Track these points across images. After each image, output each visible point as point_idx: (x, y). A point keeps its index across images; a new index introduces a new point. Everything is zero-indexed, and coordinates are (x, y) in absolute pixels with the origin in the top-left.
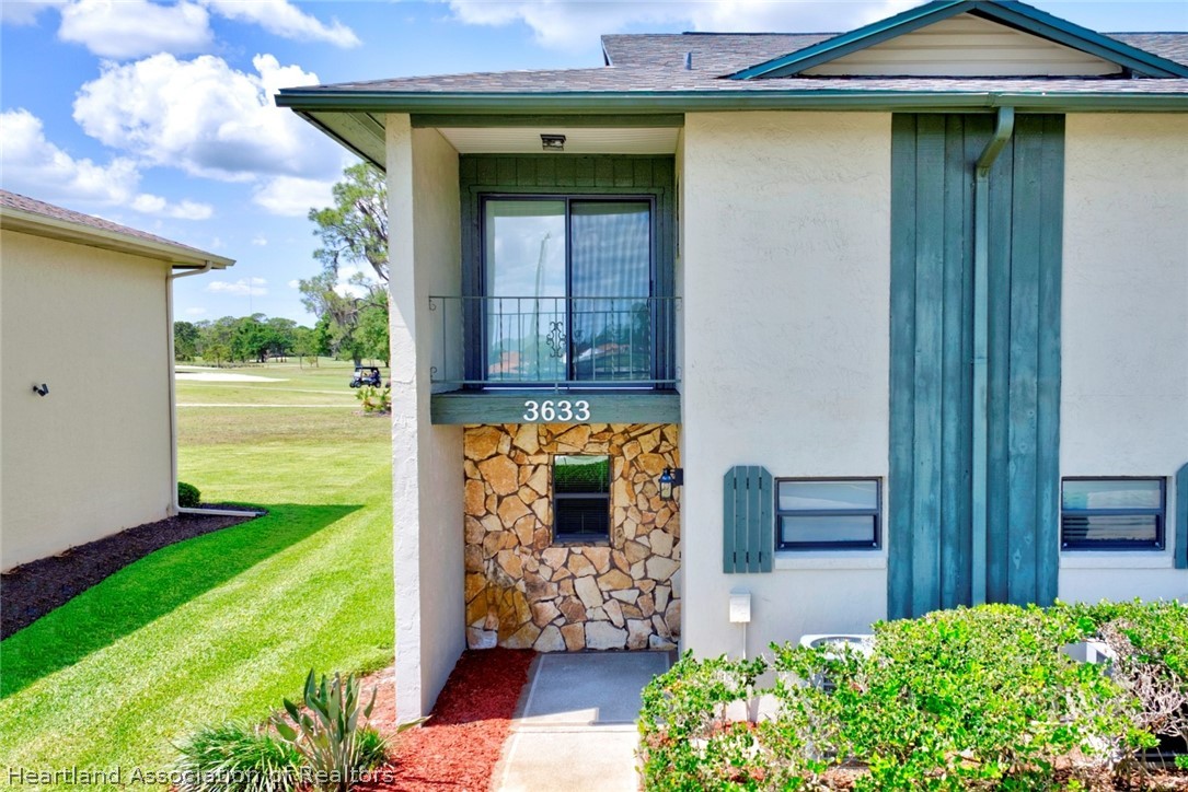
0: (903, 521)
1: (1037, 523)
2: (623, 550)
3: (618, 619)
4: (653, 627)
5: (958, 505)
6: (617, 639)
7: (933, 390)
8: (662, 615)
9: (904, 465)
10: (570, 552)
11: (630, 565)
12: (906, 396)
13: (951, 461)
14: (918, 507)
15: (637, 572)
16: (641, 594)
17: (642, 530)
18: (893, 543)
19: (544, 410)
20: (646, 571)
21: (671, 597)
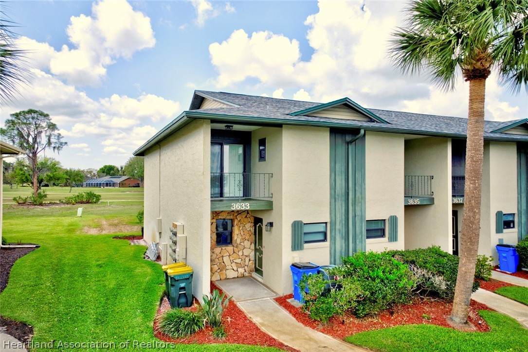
0: (333, 234)
2: (237, 247)
3: (235, 268)
4: (245, 270)
5: (345, 229)
6: (235, 274)
7: (340, 199)
8: (247, 266)
10: (222, 249)
11: (239, 251)
12: (333, 200)
13: (343, 217)
14: (337, 230)
16: (242, 260)
18: (331, 239)
19: (237, 206)
21: (250, 260)
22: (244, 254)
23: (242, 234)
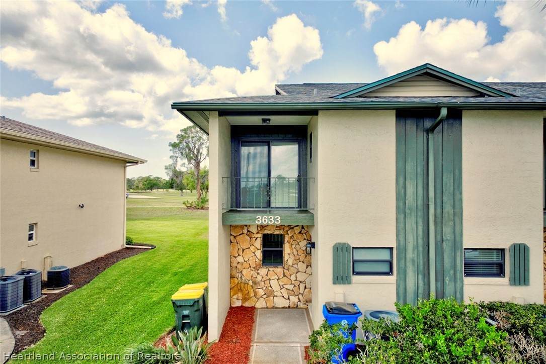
0: (402, 265)
1: (454, 266)
2: (288, 270)
3: (286, 296)
4: (299, 299)
5: (423, 259)
6: (286, 304)
7: (413, 214)
8: (302, 294)
9: (402, 242)
10: (269, 270)
11: (290, 275)
12: (402, 216)
13: (420, 241)
14: (408, 259)
15: (293, 278)
16: (295, 286)
17: (295, 262)
18: (398, 273)
19: (263, 220)
20: (296, 277)
21: (305, 288)
22: (298, 279)
23: (295, 253)
